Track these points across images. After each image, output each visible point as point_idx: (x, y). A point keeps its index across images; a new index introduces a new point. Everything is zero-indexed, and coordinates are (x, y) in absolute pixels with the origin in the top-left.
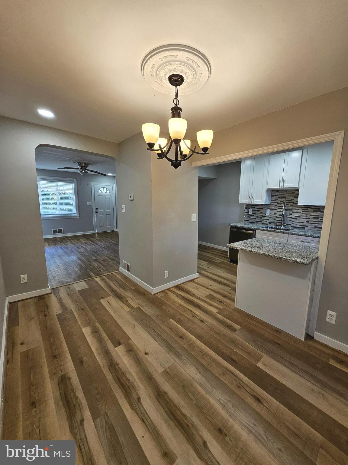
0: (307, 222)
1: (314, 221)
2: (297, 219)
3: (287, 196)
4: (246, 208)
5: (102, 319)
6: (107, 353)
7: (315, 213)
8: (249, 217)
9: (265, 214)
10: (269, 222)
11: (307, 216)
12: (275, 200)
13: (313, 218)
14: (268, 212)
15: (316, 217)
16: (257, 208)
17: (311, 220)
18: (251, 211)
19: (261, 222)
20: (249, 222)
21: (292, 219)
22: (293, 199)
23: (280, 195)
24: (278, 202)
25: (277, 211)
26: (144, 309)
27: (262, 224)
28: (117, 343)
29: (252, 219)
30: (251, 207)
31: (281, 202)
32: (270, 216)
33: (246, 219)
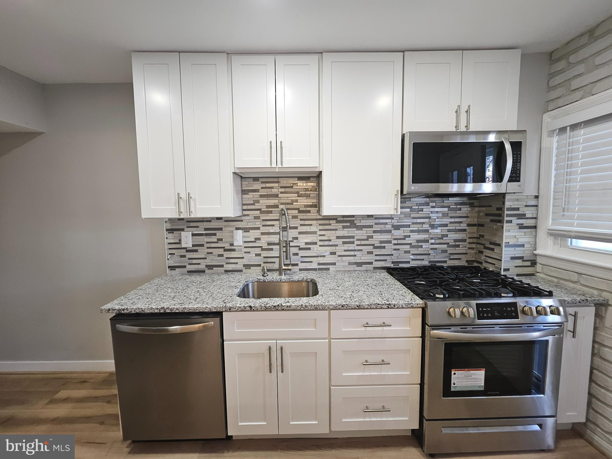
0: (331, 254)
1: (345, 251)
2: (309, 249)
3: (282, 193)
4: (170, 231)
7: (345, 233)
8: (184, 256)
9: (232, 245)
10: (244, 266)
11: (330, 240)
12: (254, 204)
13: (344, 243)
14: (239, 238)
15: (349, 240)
16: (206, 229)
17: (340, 249)
18: (187, 239)
19: (222, 266)
20: (184, 270)
21: (300, 249)
22: (297, 201)
24: (260, 210)
25: (263, 234)
27: (226, 271)
29: (194, 261)
30: (188, 227)
31: (269, 209)
32: (245, 247)
33: (174, 263)
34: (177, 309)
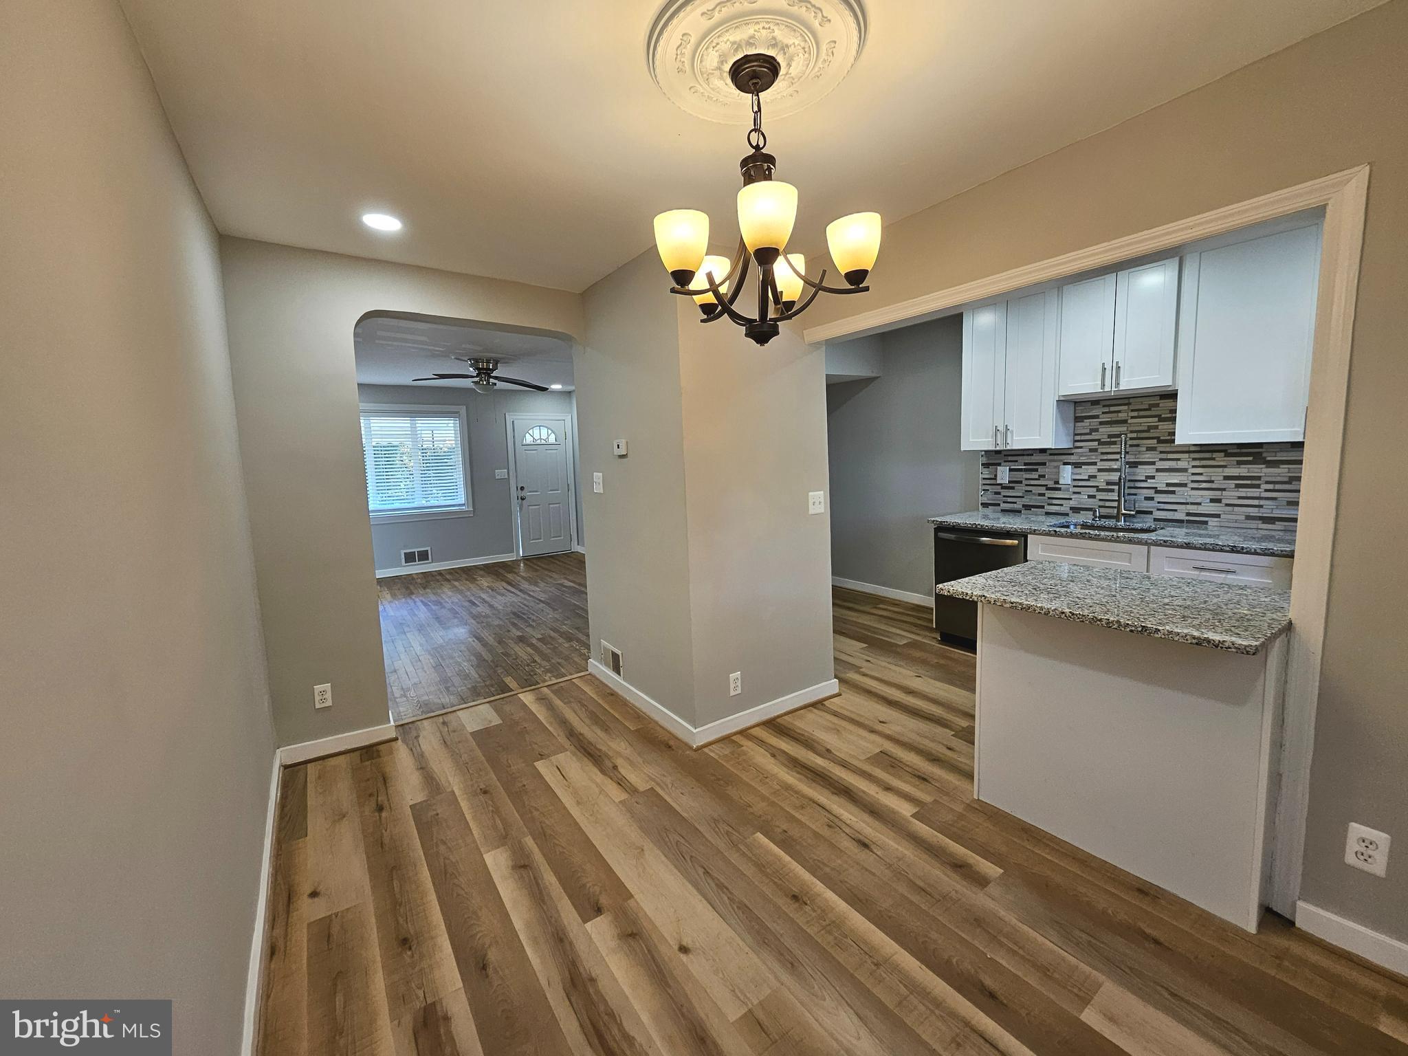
0: (1212, 501)
1: (1240, 498)
2: (1173, 492)
3: (1132, 417)
4: (986, 465)
5: (544, 825)
6: (559, 940)
7: (1243, 471)
8: (999, 493)
9: (1057, 482)
10: (1071, 508)
11: (1212, 482)
12: (1090, 434)
13: (1238, 486)
14: (1067, 474)
15: (1249, 482)
16: (1025, 464)
17: (1231, 495)
18: (1003, 475)
19: (1043, 507)
20: (998, 508)
21: (1158, 492)
22: (1156, 427)
23: (1105, 416)
24: (1098, 440)
25: (1100, 470)
26: (670, 794)
27: (1047, 514)
28: (592, 909)
29: (1009, 499)
30: (1005, 461)
31: (1113, 440)
32: (1074, 486)
33: (988, 500)
34: (987, 526)
